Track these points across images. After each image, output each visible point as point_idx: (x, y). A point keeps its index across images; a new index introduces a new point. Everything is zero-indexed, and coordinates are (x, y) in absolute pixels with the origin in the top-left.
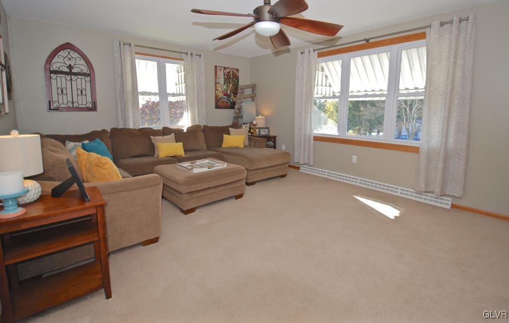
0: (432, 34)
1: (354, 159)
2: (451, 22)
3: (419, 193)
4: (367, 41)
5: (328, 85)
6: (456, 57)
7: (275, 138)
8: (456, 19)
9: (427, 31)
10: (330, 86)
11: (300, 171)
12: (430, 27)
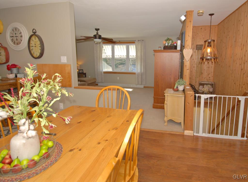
0: (136, 42)
1: (118, 78)
2: (140, 40)
3: (136, 85)
4: (120, 41)
5: (105, 53)
6: (142, 50)
7: (85, 73)
8: (141, 40)
9: (135, 41)
10: (106, 53)
11: (98, 85)
12: (136, 41)
